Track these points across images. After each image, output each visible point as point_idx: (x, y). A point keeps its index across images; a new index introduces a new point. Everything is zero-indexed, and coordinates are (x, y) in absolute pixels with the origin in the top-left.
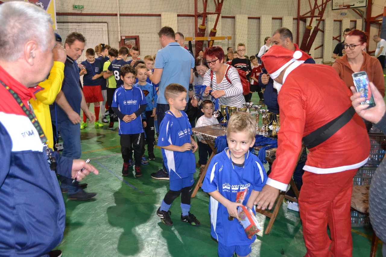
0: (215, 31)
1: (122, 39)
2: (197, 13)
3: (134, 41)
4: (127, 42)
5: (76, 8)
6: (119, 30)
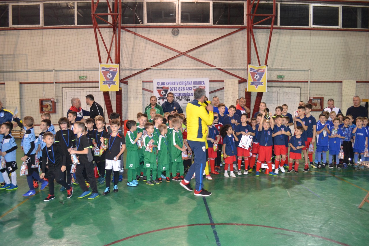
1: (310, 99)
3: (319, 101)
4: (314, 101)
5: (279, 77)
6: (309, 93)
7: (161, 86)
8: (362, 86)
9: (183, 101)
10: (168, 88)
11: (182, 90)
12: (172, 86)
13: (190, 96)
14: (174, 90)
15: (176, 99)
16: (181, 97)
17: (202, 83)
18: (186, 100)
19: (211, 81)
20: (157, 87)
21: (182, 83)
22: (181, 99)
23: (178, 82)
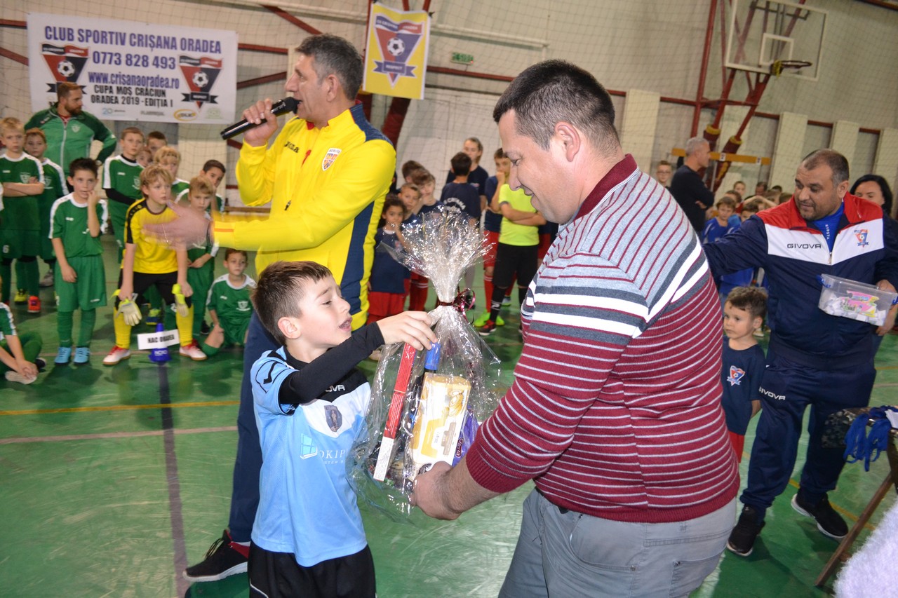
0: (738, 142)
2: (703, 98)
5: (458, 59)
7: (60, 43)
8: (672, 112)
9: (142, 104)
10: (86, 51)
11: (140, 63)
12: (100, 47)
13: (168, 91)
14: (110, 63)
15: (115, 94)
16: (133, 88)
17: (212, 47)
18: (152, 103)
19: (242, 47)
20: (45, 46)
21: (140, 40)
22: (134, 95)
23: (125, 34)
